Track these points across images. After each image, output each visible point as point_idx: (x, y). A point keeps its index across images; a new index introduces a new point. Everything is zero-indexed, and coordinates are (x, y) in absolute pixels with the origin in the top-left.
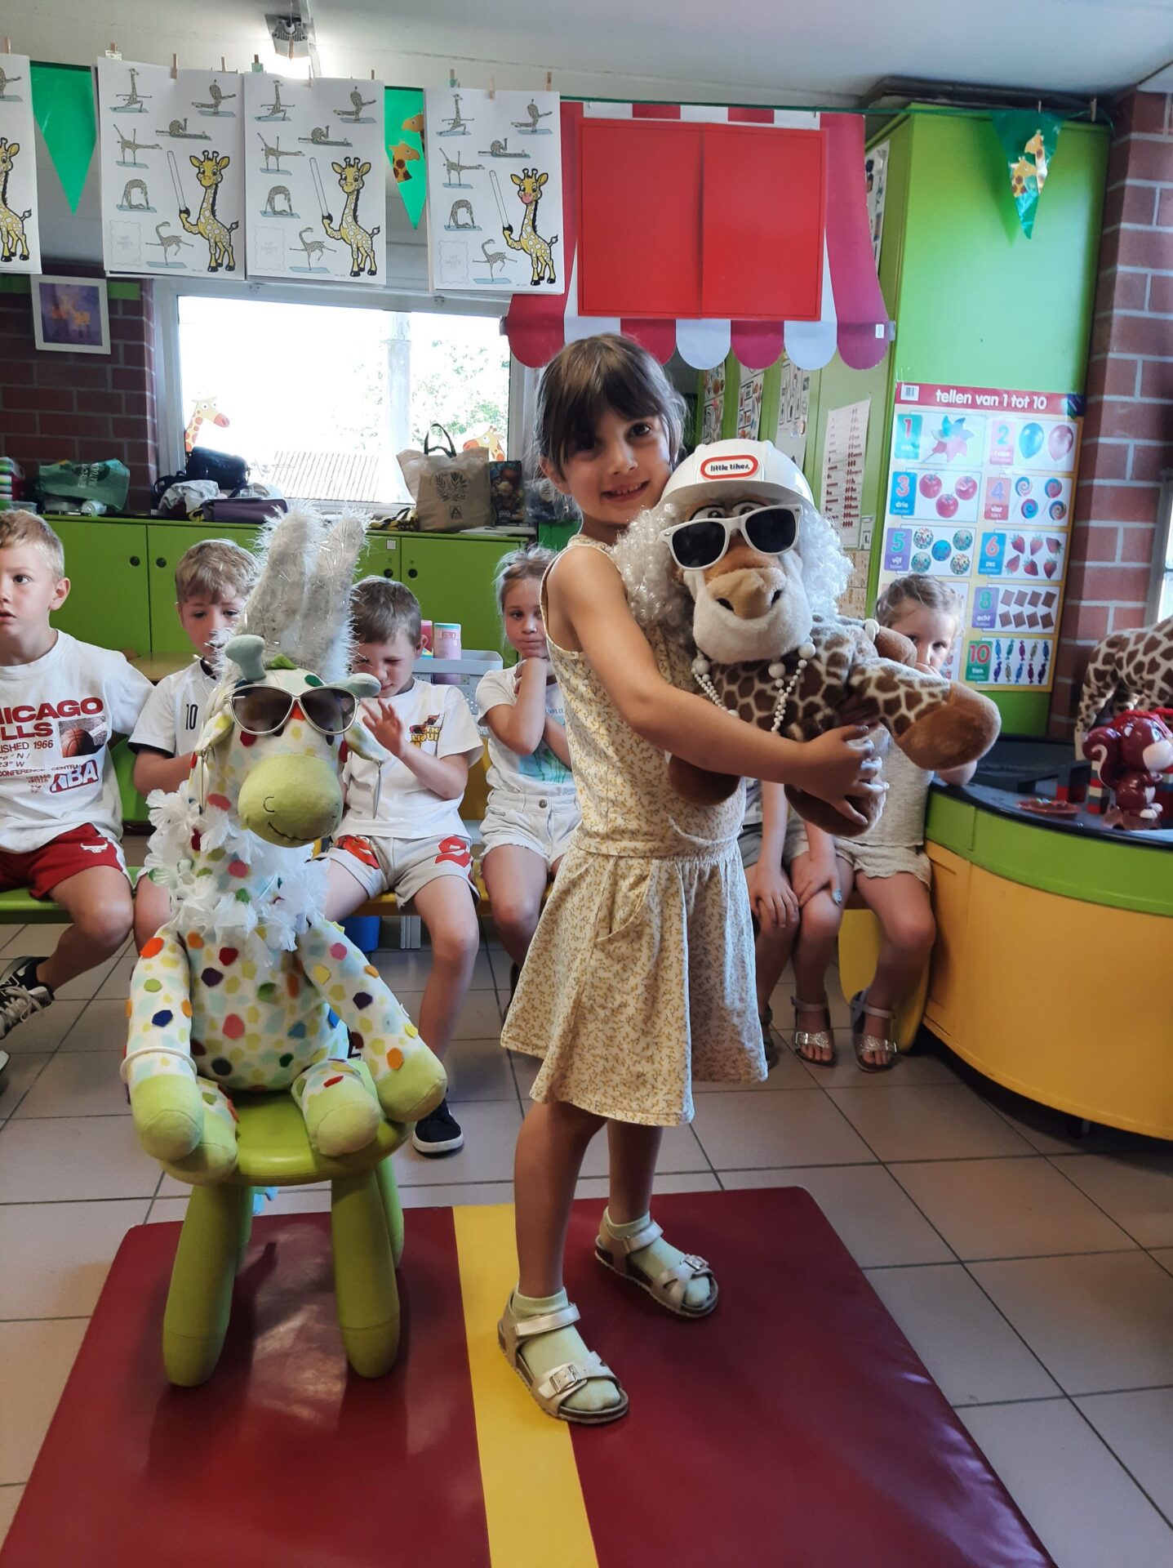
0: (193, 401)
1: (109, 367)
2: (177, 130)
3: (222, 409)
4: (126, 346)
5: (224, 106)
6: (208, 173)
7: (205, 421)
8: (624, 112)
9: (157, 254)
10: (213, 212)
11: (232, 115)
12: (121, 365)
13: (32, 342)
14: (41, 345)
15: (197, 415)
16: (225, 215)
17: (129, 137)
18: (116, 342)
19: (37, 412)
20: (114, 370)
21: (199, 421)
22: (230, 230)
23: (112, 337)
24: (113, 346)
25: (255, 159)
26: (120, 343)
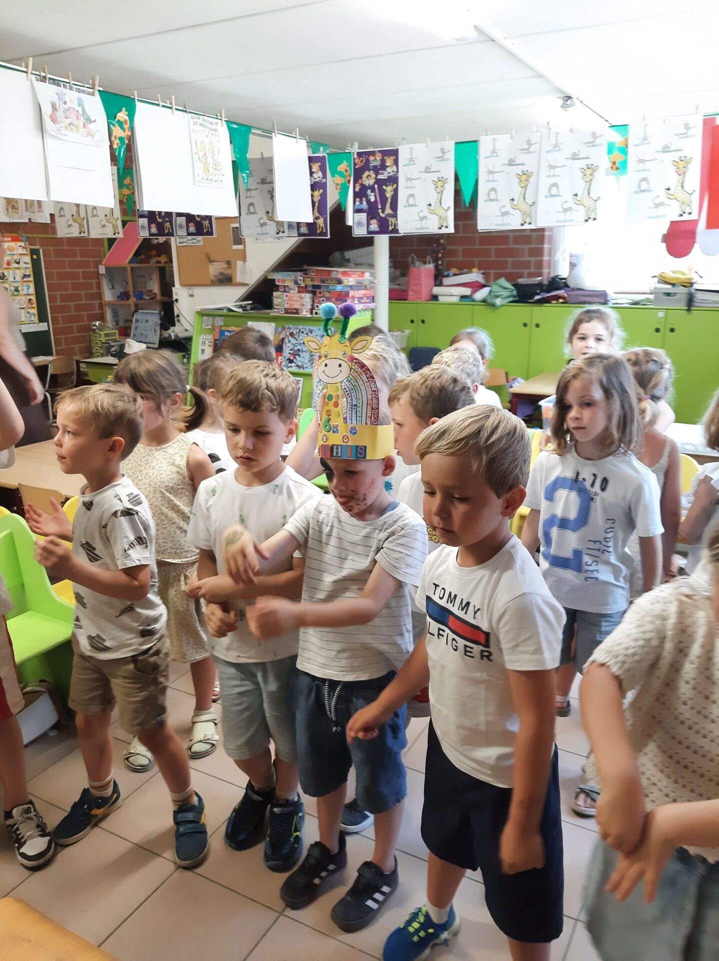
2: (511, 163)
5: (532, 148)
6: (524, 181)
9: (499, 220)
10: (524, 199)
11: (534, 152)
16: (529, 200)
17: (491, 169)
22: (531, 206)
25: (544, 171)
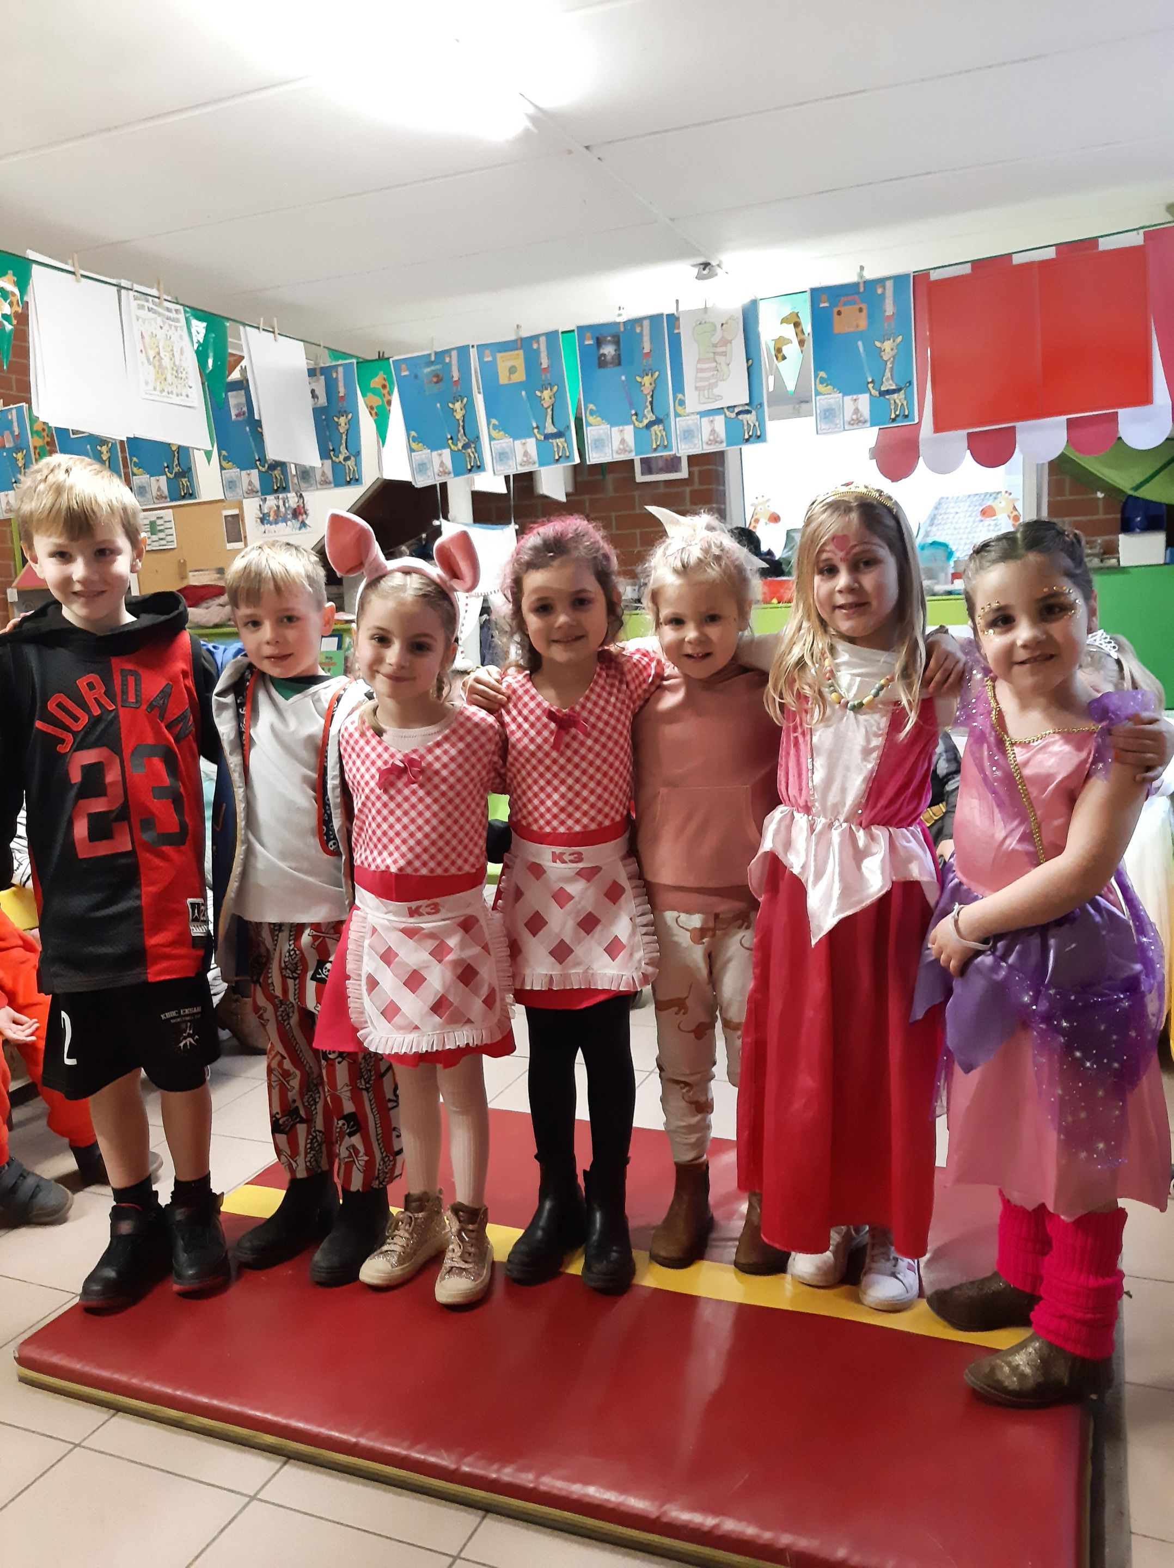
0: (752, 505)
1: (688, 489)
3: (775, 508)
4: (700, 472)
7: (763, 521)
8: (967, 269)
12: (696, 486)
13: (634, 478)
14: (640, 478)
15: (755, 517)
18: (692, 469)
19: (638, 531)
20: (691, 492)
21: (757, 521)
23: (689, 466)
24: (690, 473)
26: (696, 469)
